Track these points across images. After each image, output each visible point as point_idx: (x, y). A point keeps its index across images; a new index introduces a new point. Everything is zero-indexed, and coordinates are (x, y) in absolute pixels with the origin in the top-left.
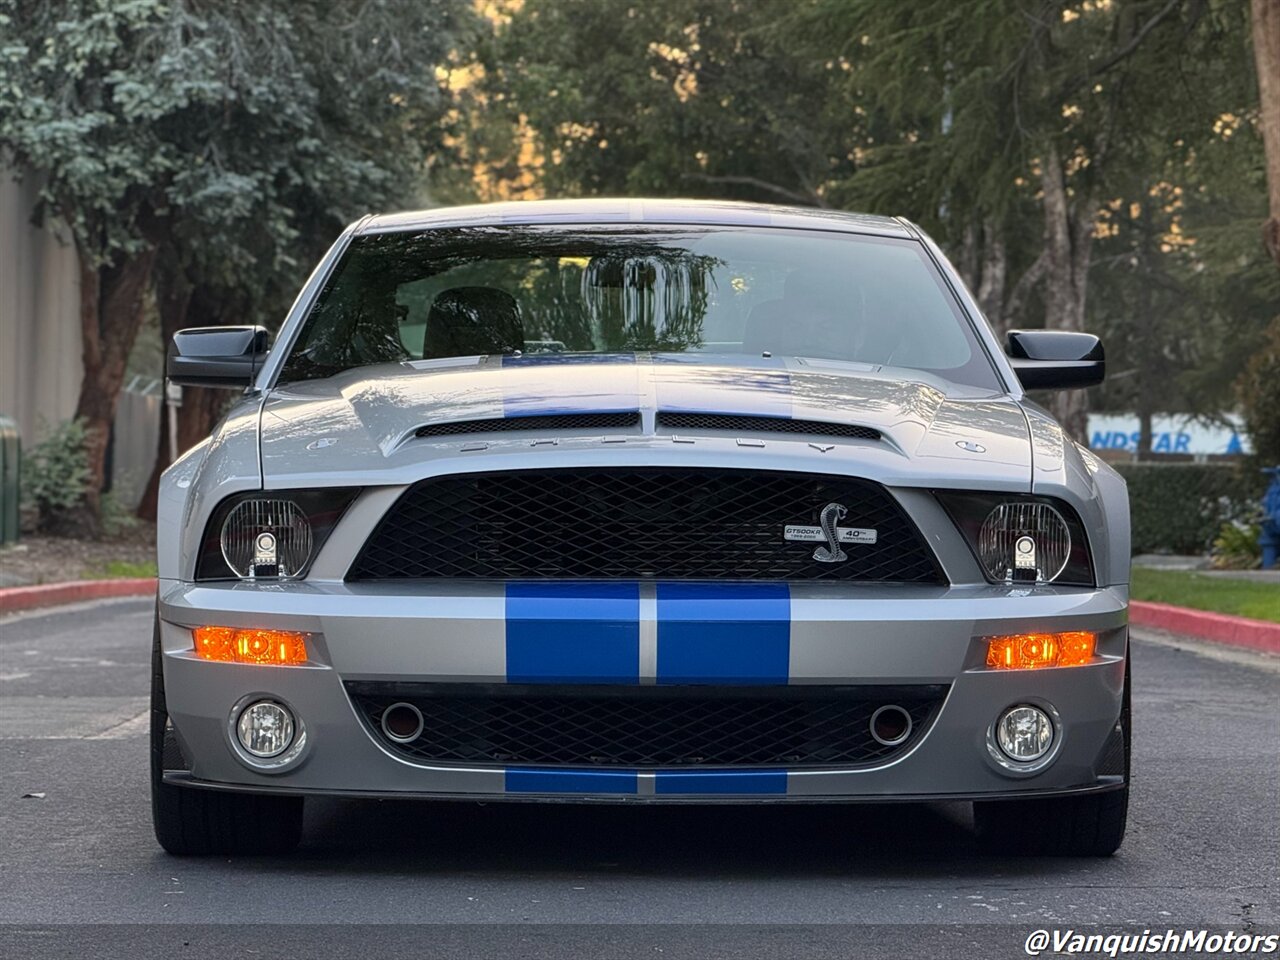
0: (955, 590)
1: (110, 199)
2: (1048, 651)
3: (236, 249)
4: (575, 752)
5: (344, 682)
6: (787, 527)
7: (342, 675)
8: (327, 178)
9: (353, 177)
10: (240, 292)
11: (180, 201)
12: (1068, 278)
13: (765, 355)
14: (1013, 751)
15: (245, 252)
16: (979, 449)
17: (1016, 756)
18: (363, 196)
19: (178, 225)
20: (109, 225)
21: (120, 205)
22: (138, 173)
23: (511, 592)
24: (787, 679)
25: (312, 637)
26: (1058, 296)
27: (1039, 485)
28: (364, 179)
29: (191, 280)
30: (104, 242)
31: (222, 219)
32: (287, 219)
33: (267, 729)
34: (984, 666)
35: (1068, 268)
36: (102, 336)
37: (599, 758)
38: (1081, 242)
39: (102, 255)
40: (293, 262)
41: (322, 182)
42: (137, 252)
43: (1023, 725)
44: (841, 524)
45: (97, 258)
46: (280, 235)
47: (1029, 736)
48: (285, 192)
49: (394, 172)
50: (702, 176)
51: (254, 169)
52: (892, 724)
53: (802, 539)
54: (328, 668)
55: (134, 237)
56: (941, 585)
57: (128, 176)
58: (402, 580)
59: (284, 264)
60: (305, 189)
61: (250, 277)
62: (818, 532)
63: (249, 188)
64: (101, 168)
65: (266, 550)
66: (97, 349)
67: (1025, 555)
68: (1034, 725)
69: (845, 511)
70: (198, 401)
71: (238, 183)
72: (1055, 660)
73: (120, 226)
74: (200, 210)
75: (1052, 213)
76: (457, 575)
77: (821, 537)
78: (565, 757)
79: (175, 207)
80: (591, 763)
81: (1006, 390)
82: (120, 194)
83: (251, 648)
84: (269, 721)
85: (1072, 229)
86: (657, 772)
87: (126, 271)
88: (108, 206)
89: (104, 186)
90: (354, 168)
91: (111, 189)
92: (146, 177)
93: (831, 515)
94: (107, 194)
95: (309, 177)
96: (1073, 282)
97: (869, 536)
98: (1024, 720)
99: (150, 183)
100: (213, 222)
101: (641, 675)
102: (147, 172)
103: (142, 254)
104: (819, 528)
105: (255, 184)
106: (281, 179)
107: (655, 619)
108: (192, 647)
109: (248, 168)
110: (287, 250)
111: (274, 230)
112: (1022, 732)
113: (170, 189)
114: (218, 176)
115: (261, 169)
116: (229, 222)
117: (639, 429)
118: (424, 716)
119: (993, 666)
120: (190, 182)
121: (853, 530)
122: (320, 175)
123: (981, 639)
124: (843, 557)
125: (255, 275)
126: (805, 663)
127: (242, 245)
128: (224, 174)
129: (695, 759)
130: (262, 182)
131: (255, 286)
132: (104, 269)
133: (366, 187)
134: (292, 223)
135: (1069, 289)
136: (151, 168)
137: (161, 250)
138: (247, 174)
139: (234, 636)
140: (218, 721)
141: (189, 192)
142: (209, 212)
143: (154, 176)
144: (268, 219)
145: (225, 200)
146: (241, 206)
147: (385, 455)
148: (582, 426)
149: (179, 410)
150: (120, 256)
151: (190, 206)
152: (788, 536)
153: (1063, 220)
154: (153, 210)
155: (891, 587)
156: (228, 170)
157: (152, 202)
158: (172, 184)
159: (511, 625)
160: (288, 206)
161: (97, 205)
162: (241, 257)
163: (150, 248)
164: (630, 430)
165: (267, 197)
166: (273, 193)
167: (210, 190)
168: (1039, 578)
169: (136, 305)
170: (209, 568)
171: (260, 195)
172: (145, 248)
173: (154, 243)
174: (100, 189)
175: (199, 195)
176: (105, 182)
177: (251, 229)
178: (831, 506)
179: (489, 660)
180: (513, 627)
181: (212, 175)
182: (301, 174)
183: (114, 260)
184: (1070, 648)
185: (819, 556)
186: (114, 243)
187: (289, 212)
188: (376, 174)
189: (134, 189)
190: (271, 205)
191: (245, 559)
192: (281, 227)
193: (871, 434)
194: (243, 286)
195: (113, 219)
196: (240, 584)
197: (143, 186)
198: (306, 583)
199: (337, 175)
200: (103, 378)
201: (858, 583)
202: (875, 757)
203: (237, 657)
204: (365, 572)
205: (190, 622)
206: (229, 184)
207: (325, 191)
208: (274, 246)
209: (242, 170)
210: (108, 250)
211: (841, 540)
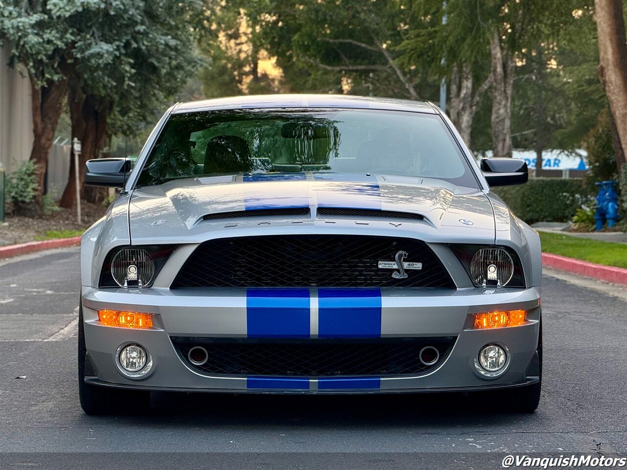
0: (460, 291)
1: (45, 55)
2: (503, 319)
3: (106, 78)
4: (280, 370)
5: (170, 337)
6: (379, 262)
7: (169, 334)
8: (149, 44)
9: (161, 44)
10: (108, 98)
11: (79, 56)
12: (503, 89)
13: (367, 175)
14: (487, 366)
15: (110, 79)
16: (470, 223)
17: (488, 369)
18: (166, 53)
19: (78, 66)
20: (45, 68)
21: (51, 57)
22: (59, 43)
23: (250, 294)
24: (380, 335)
25: (155, 315)
26: (498, 98)
27: (499, 241)
28: (167, 45)
29: (85, 92)
30: (43, 75)
31: (99, 65)
32: (130, 64)
33: (134, 358)
34: (473, 327)
35: (503, 84)
36: (43, 121)
37: (291, 372)
38: (509, 72)
39: (42, 81)
40: (133, 84)
41: (147, 46)
42: (59, 80)
43: (491, 354)
44: (405, 260)
45: (39, 82)
46: (126, 71)
47: (494, 359)
48: (129, 51)
49: (181, 41)
50: (327, 39)
51: (115, 40)
52: (430, 356)
53: (387, 268)
54: (162, 330)
55: (57, 73)
56: (453, 289)
57: (54, 44)
58: (197, 288)
59: (128, 85)
60: (138, 49)
61: (112, 91)
62: (394, 264)
63: (111, 49)
64: (41, 40)
65: (132, 273)
66: (40, 126)
67: (492, 273)
68: (497, 354)
69: (407, 254)
70: (89, 150)
71: (105, 47)
72: (507, 324)
73: (50, 68)
74: (89, 59)
75: (495, 58)
76: (223, 286)
77: (395, 267)
78: (275, 372)
79: (76, 59)
80: (287, 374)
81: (482, 188)
82: (50, 53)
83: (126, 320)
84: (134, 354)
85: (505, 66)
86: (318, 379)
87: (53, 89)
88: (44, 58)
89: (42, 49)
90: (162, 40)
91: (45, 50)
92: (63, 45)
93: (400, 256)
94: (44, 52)
95: (141, 44)
96: (505, 91)
97: (418, 266)
98: (492, 352)
99: (64, 48)
100: (95, 66)
101: (311, 334)
102: (63, 42)
103: (61, 81)
104: (395, 262)
105: (115, 47)
106: (127, 45)
107: (318, 307)
108: (98, 319)
109: (112, 40)
110: (130, 79)
111: (124, 69)
112: (491, 357)
113: (74, 50)
114: (96, 44)
115: (118, 40)
116: (102, 66)
117: (309, 215)
118: (208, 353)
119: (478, 327)
120: (83, 47)
121: (411, 263)
122: (146, 43)
123: (472, 314)
124: (406, 276)
125: (114, 90)
126: (388, 328)
127: (109, 77)
128: (99, 43)
129: (336, 372)
130: (118, 46)
131: (115, 96)
132: (43, 88)
133: (167, 49)
134: (132, 66)
135: (503, 95)
136: (65, 40)
137: (70, 79)
138: (111, 43)
139: (118, 314)
140: (110, 355)
141: (83, 51)
142: (93, 61)
143: (66, 44)
144: (121, 64)
145: (99, 55)
146: (108, 59)
147: (189, 229)
148: (282, 214)
149: (79, 155)
150: (50, 82)
151: (83, 58)
153: (501, 62)
154: (66, 60)
155: (429, 290)
156: (102, 41)
157: (66, 57)
158: (75, 48)
159: (249, 310)
160: (131, 58)
161: (39, 58)
162: (108, 82)
163: (65, 78)
164: (304, 216)
165: (120, 54)
166: (123, 51)
167: (92, 51)
168: (499, 284)
169: (58, 106)
170: (106, 281)
171: (117, 53)
172: (62, 78)
173: (66, 76)
174: (39, 50)
175: (87, 53)
176: (43, 47)
177: (113, 69)
178: (400, 252)
179: (239, 327)
180: (250, 311)
181: (94, 44)
182: (137, 42)
183: (47, 84)
184: (514, 317)
185: (395, 276)
186: (47, 76)
187: (132, 61)
188: (173, 43)
189: (57, 50)
190: (123, 57)
191: (122, 277)
192: (127, 68)
193: (419, 217)
194: (108, 95)
195: (47, 65)
196: (120, 289)
197: (61, 49)
198: (152, 290)
199: (154, 43)
200: (43, 141)
201: (413, 288)
202: (422, 371)
203: (119, 324)
204: (180, 284)
205: (97, 308)
206: (101, 48)
207: (148, 50)
208: (124, 77)
209: (107, 41)
210: (45, 79)
211: (405, 268)
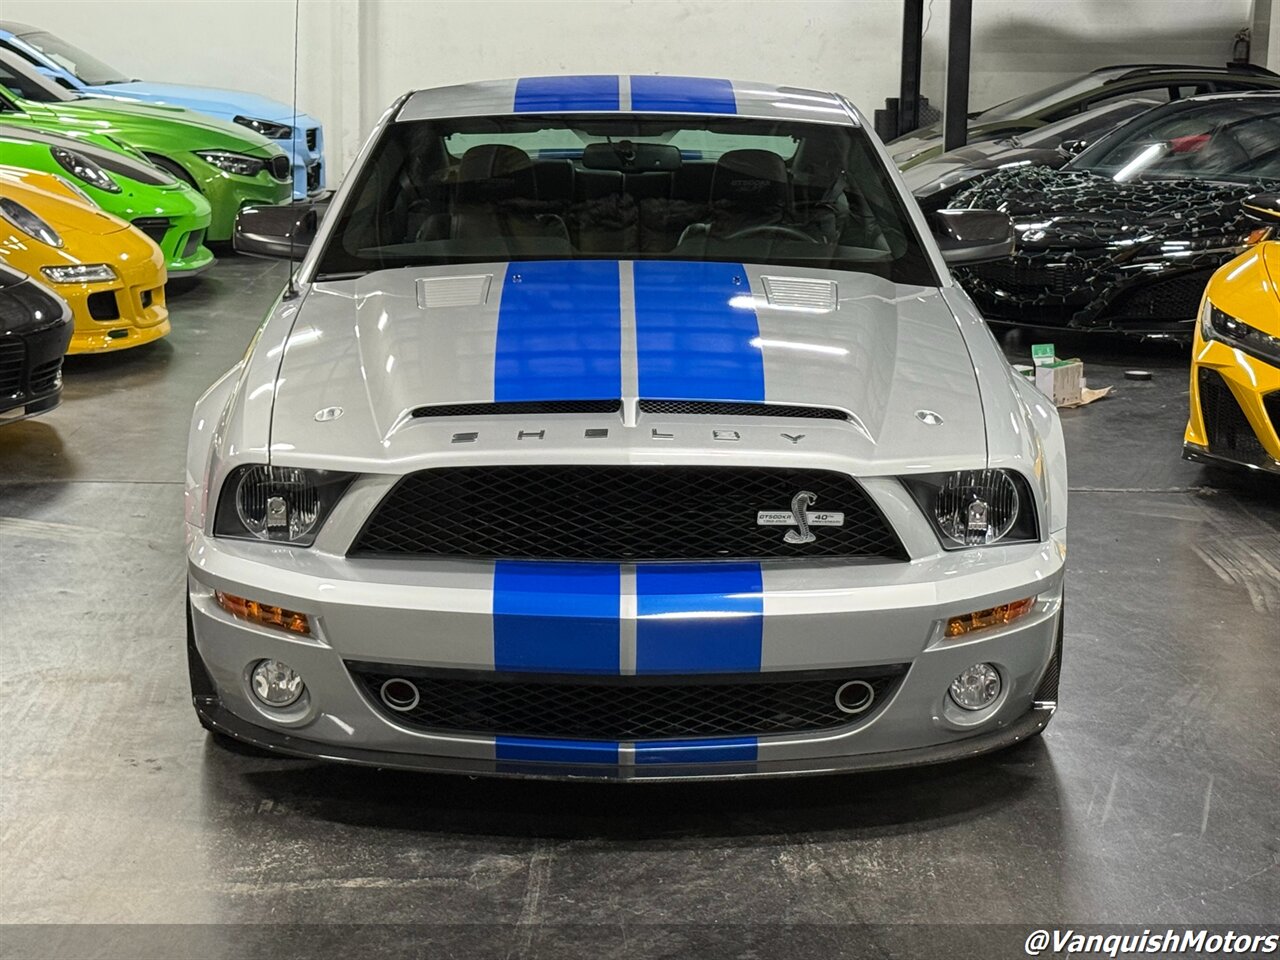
0: (916, 565)
5: (345, 661)
7: (341, 655)
24: (759, 669)
27: (994, 469)
52: (854, 695)
53: (774, 523)
54: (327, 647)
56: (902, 560)
58: (398, 555)
62: (789, 517)
69: (815, 498)
76: (451, 552)
77: (791, 521)
86: (636, 746)
93: (802, 501)
97: (837, 519)
101: (621, 668)
104: (790, 513)
107: (635, 617)
117: (620, 414)
118: (420, 691)
121: (822, 514)
124: (811, 538)
152: (761, 522)
159: (499, 620)
164: (612, 415)
178: (803, 495)
179: (480, 655)
185: (790, 538)
193: (837, 416)
198: (312, 554)
201: (825, 559)
202: (839, 724)
204: (366, 547)
211: (810, 522)
